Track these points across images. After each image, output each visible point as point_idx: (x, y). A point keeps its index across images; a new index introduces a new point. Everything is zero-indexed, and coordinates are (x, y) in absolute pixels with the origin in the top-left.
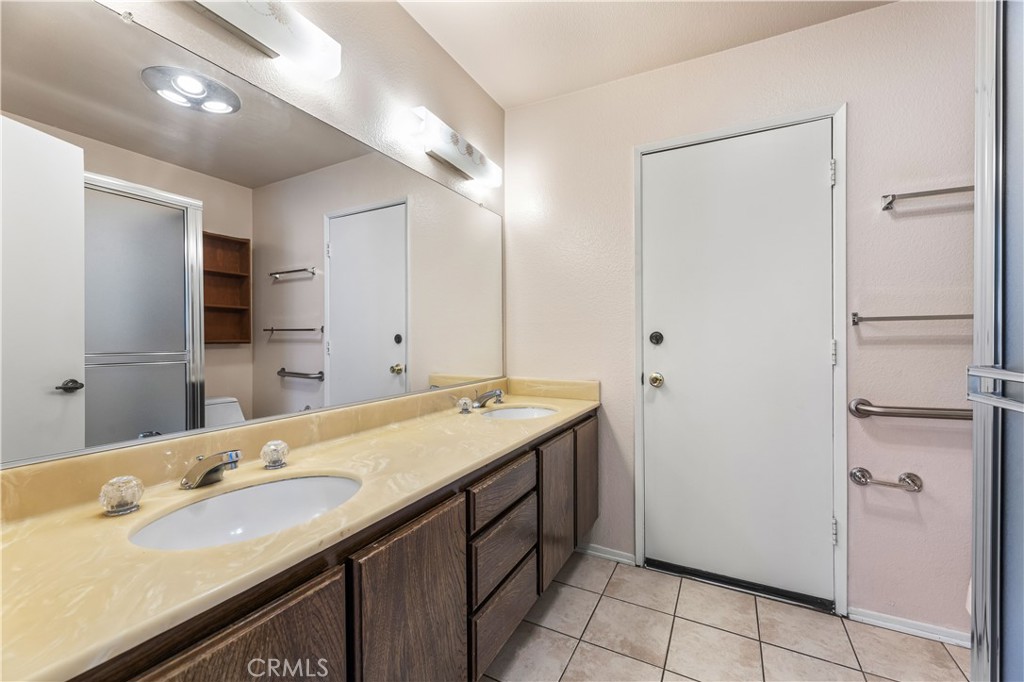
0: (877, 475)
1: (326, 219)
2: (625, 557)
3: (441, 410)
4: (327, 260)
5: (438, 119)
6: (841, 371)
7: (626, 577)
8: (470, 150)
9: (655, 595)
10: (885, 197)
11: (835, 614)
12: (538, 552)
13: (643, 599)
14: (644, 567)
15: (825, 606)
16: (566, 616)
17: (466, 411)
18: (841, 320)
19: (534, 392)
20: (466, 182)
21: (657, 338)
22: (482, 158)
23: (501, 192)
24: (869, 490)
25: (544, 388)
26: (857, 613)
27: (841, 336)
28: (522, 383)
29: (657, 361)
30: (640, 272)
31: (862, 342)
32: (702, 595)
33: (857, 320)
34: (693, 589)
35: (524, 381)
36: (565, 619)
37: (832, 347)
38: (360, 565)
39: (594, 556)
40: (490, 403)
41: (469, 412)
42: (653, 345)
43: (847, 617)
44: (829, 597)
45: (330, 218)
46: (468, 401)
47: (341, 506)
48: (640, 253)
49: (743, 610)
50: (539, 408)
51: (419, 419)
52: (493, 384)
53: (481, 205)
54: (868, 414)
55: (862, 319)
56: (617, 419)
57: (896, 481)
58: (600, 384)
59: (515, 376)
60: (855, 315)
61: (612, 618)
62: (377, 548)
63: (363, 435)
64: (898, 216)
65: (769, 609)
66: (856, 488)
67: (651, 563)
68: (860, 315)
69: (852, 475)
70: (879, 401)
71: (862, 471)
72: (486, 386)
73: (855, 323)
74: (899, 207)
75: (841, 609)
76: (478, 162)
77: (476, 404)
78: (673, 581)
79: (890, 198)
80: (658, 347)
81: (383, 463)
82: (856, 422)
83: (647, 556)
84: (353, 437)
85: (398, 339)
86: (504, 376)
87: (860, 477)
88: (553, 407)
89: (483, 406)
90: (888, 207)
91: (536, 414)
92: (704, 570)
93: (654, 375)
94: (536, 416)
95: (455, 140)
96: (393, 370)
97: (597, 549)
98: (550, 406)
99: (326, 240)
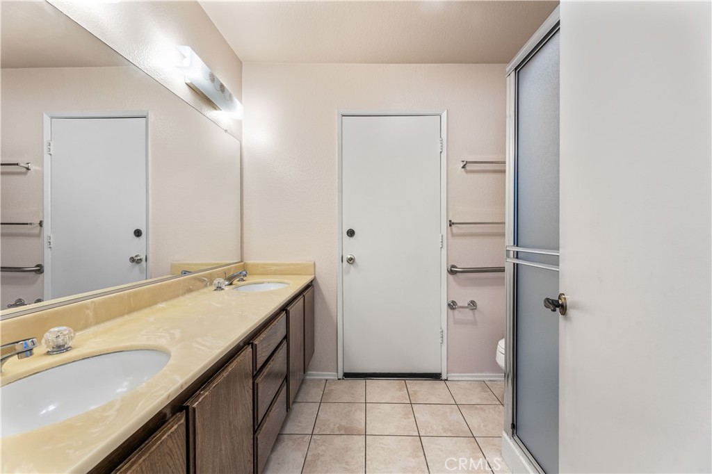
0: (459, 304)
1: (46, 119)
2: (331, 375)
3: (198, 289)
4: (47, 158)
5: (200, 60)
6: (444, 251)
7: (333, 387)
8: (222, 88)
9: (353, 394)
10: (463, 161)
11: (442, 380)
12: (286, 381)
13: (346, 398)
14: (343, 379)
15: (436, 377)
16: (300, 422)
17: (219, 288)
18: (445, 224)
19: (267, 271)
20: (215, 112)
21: (351, 233)
22: (230, 96)
23: (239, 123)
24: (456, 311)
25: (275, 268)
26: (452, 376)
27: (444, 232)
28: (255, 265)
29: (352, 248)
30: (341, 191)
31: (453, 235)
32: (378, 387)
33: (451, 224)
34: (373, 384)
35: (258, 264)
36: (300, 425)
37: (441, 238)
38: (194, 409)
39: (310, 380)
40: (235, 282)
41: (222, 289)
42: (348, 237)
43: (447, 380)
44: (439, 372)
45: (52, 118)
46: (222, 280)
47: (164, 369)
48: (341, 178)
49: (400, 390)
50: (274, 282)
51: (181, 298)
52: (236, 267)
53: (226, 131)
54: (456, 272)
55: (453, 223)
56: (326, 286)
57: (467, 305)
58: (315, 264)
59: (251, 260)
60: (450, 221)
61: (330, 415)
62: (204, 394)
63: (135, 315)
64: (468, 172)
65: (413, 385)
66: (450, 311)
67: (347, 375)
68: (453, 221)
69: (449, 305)
70: (461, 265)
71: (453, 302)
72: (230, 269)
73: (450, 225)
74: (469, 167)
75: (444, 377)
76: (228, 99)
77: (227, 283)
78: (360, 383)
79: (465, 163)
80: (352, 239)
81: (178, 334)
82: (450, 276)
83: (345, 371)
84: (126, 317)
85: (138, 233)
86: (242, 261)
87: (452, 306)
88: (286, 281)
89: (231, 284)
90: (464, 167)
91: (272, 287)
92: (378, 372)
93: (349, 257)
94: (272, 289)
95: (213, 78)
96: (132, 260)
97: (313, 375)
98: (282, 280)
99: (47, 137)
